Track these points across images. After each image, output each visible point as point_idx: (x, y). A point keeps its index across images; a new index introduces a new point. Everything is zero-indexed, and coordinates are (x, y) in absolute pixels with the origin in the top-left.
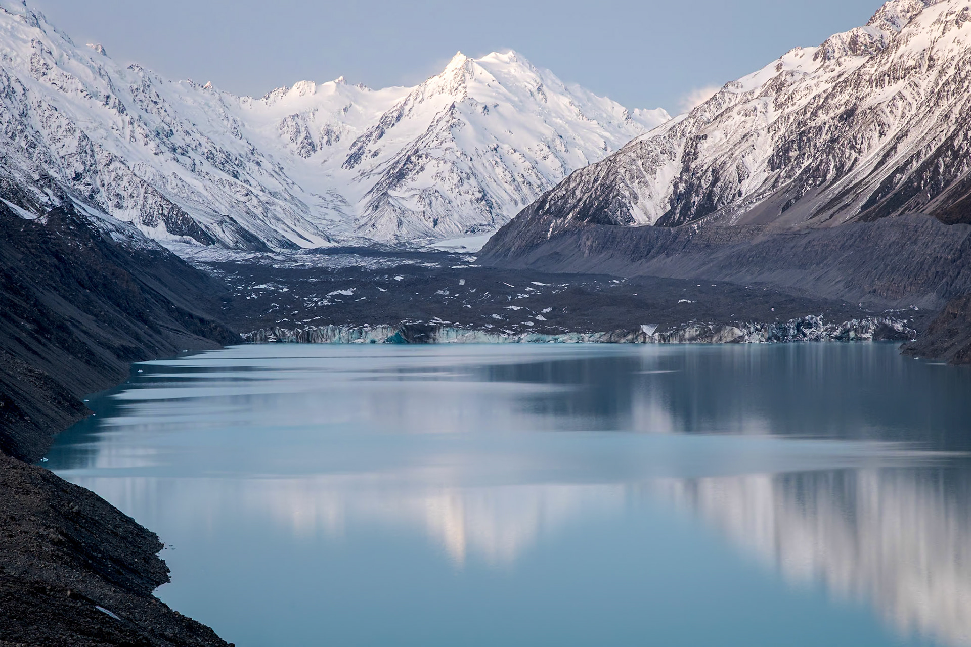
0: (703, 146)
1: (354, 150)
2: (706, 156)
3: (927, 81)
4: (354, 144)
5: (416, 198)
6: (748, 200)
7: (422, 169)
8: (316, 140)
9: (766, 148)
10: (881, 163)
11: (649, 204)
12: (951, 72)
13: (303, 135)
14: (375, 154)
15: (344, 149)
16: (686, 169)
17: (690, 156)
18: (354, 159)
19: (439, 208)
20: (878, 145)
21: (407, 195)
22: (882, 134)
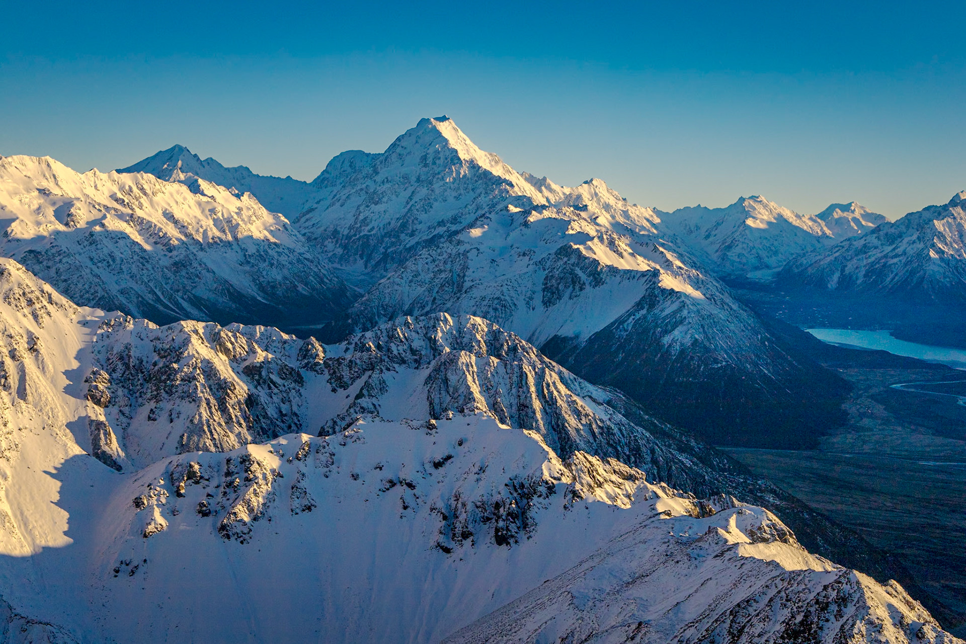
0: (846, 269)
1: (707, 233)
2: (847, 271)
3: (903, 259)
4: (707, 231)
5: (737, 257)
6: (859, 286)
7: (737, 245)
8: (692, 229)
9: (863, 271)
10: (891, 281)
11: (832, 283)
12: (910, 258)
13: (688, 227)
14: (715, 235)
15: (703, 232)
16: (841, 274)
17: (843, 271)
18: (707, 237)
19: (744, 260)
20: (891, 276)
21: (733, 255)
22: (892, 273)
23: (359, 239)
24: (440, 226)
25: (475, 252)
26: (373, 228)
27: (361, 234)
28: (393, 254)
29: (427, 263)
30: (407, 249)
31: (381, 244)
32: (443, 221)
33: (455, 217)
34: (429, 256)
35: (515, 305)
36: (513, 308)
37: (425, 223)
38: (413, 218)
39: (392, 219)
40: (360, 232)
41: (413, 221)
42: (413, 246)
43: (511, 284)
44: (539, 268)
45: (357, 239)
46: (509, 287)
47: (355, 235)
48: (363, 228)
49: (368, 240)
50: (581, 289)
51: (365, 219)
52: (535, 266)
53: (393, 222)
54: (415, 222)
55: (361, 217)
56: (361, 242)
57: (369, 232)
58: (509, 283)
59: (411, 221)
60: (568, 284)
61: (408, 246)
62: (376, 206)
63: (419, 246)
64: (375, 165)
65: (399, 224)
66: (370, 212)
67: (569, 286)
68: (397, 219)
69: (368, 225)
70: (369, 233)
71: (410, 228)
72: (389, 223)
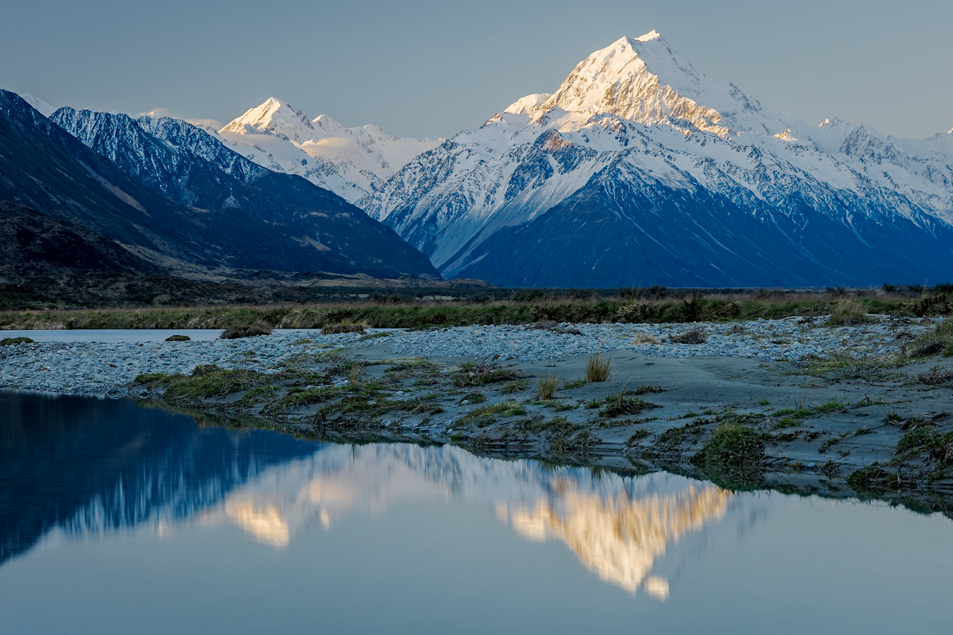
25: (466, 153)
29: (414, 173)
34: (419, 165)
35: (472, 200)
36: (470, 203)
43: (474, 178)
44: (513, 160)
46: (471, 182)
50: (547, 177)
52: (509, 157)
58: (472, 177)
60: (535, 173)
67: (536, 175)
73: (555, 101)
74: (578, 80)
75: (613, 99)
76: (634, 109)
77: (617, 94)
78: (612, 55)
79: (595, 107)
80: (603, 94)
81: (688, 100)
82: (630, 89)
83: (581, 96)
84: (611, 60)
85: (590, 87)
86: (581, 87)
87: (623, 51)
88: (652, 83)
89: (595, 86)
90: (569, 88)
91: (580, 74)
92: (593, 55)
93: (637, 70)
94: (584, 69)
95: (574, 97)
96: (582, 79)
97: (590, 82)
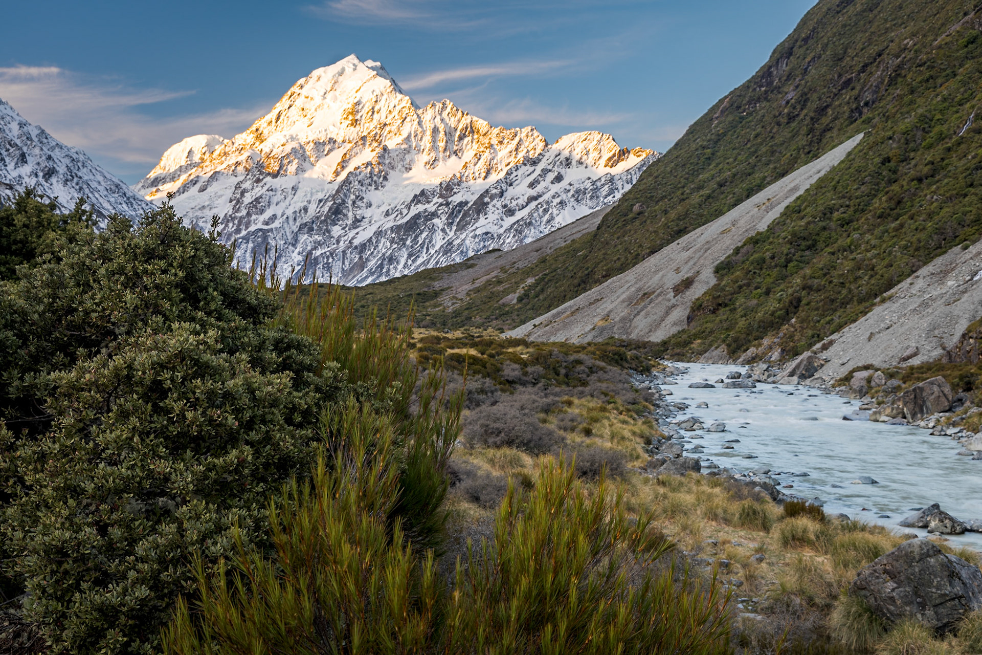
23: (246, 239)
24: (419, 202)
26: (274, 218)
27: (252, 228)
28: (328, 258)
30: (356, 247)
31: (294, 245)
32: (423, 193)
33: (448, 185)
37: (379, 207)
38: (353, 197)
39: (309, 202)
40: (247, 225)
41: (354, 203)
42: (370, 240)
45: (243, 238)
47: (238, 231)
48: (254, 217)
49: (265, 238)
51: (257, 200)
53: (312, 209)
54: (359, 203)
55: (248, 199)
56: (251, 245)
57: (267, 224)
59: (350, 202)
61: (356, 242)
62: (275, 180)
63: (383, 240)
64: (257, 130)
65: (326, 209)
66: (266, 188)
68: (320, 201)
69: (262, 212)
70: (266, 227)
71: (350, 214)
72: (306, 209)
73: (274, 121)
74: (302, 98)
75: (357, 120)
76: (410, 124)
77: (360, 114)
78: (341, 73)
79: (331, 128)
80: (339, 115)
81: (475, 118)
82: (376, 109)
83: (309, 116)
84: (341, 79)
85: (319, 106)
86: (306, 106)
87: (355, 69)
88: (403, 104)
89: (326, 106)
90: (290, 106)
91: (304, 92)
92: (316, 73)
93: (383, 89)
94: (306, 87)
95: (298, 118)
96: (307, 97)
97: (318, 100)
